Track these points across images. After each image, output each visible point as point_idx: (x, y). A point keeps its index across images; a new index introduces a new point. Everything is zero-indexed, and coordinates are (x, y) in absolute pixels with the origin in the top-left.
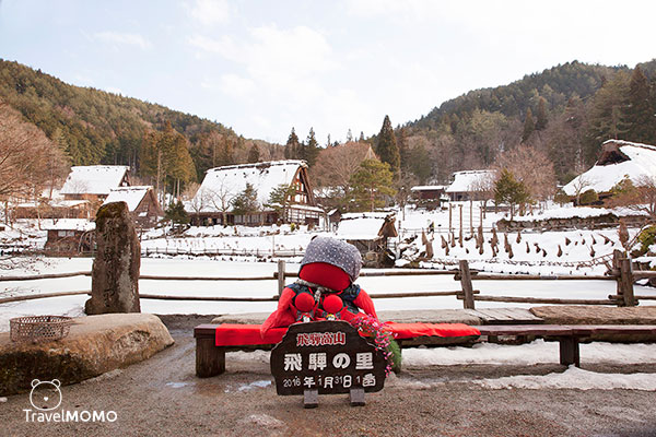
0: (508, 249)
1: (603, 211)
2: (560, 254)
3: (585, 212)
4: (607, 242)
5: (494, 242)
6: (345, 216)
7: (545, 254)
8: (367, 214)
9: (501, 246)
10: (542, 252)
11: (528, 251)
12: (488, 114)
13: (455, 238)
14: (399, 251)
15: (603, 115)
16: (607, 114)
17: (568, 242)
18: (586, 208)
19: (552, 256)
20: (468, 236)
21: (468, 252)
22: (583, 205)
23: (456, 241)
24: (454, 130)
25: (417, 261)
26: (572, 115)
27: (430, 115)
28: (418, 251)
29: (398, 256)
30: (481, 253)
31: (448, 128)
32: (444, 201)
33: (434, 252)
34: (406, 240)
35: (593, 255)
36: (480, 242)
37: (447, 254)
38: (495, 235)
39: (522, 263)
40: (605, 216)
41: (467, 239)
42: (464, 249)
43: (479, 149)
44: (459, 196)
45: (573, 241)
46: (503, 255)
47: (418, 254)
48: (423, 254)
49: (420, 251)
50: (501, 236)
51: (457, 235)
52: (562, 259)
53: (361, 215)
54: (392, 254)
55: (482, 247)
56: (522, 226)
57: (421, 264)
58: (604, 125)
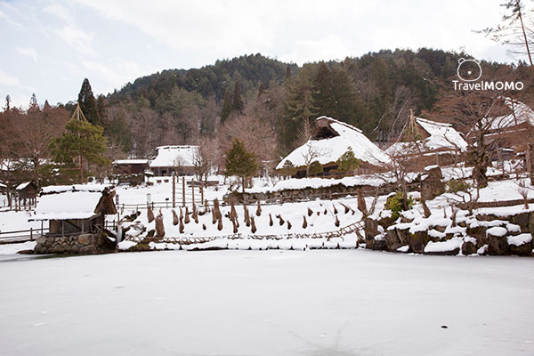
0: (250, 222)
1: (334, 182)
2: (305, 226)
3: (316, 183)
4: (347, 211)
5: (232, 216)
6: (46, 189)
7: (289, 227)
8: (77, 187)
9: (241, 219)
10: (286, 225)
11: (271, 224)
12: (186, 92)
13: (187, 213)
14: (120, 231)
15: (297, 99)
16: (300, 98)
17: (310, 213)
18: (316, 179)
19: (297, 228)
20: (202, 210)
21: (205, 228)
22: (313, 176)
23: (190, 216)
24: (153, 105)
25: (146, 242)
26: (269, 97)
27: (124, 90)
28: (144, 229)
29: (120, 237)
30: (220, 228)
31: (148, 102)
32: (149, 176)
33: (166, 230)
34: (127, 217)
35: (337, 225)
36: (217, 216)
37: (181, 232)
38: (233, 209)
39: (268, 237)
40: (336, 186)
41: (201, 214)
42: (200, 225)
43: (180, 125)
44: (162, 171)
45: (315, 211)
46: (244, 230)
47: (145, 234)
48: (151, 233)
49: (148, 230)
50: (239, 209)
51: (190, 210)
52: (308, 230)
53: (70, 187)
54: (112, 235)
55: (220, 222)
56: (254, 198)
57: (152, 245)
58: (299, 107)
